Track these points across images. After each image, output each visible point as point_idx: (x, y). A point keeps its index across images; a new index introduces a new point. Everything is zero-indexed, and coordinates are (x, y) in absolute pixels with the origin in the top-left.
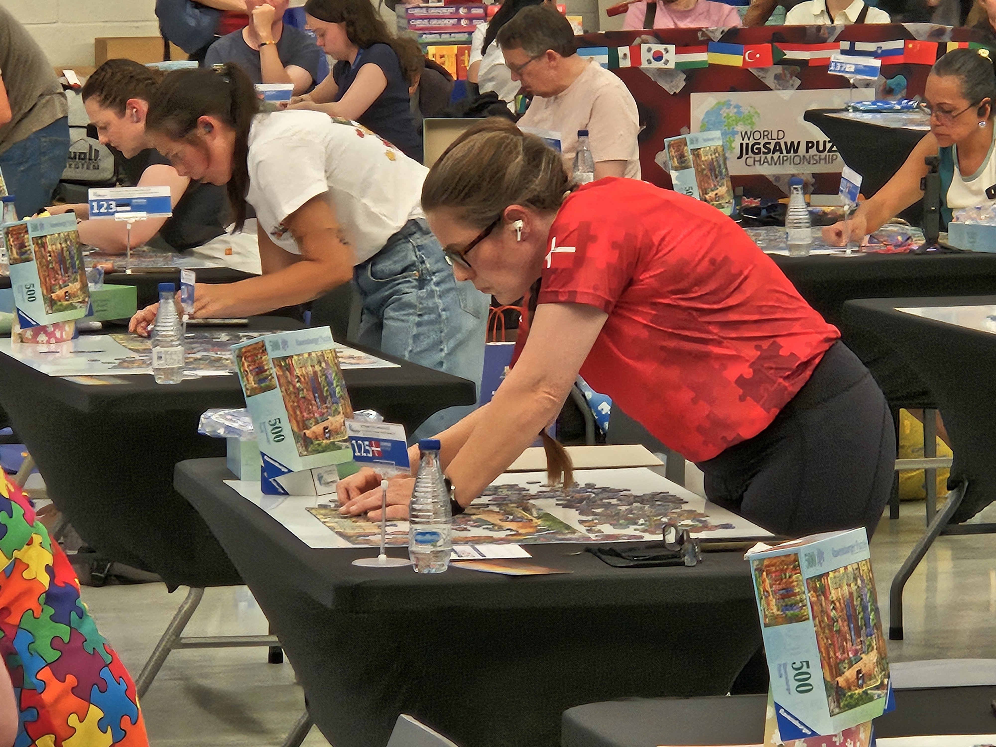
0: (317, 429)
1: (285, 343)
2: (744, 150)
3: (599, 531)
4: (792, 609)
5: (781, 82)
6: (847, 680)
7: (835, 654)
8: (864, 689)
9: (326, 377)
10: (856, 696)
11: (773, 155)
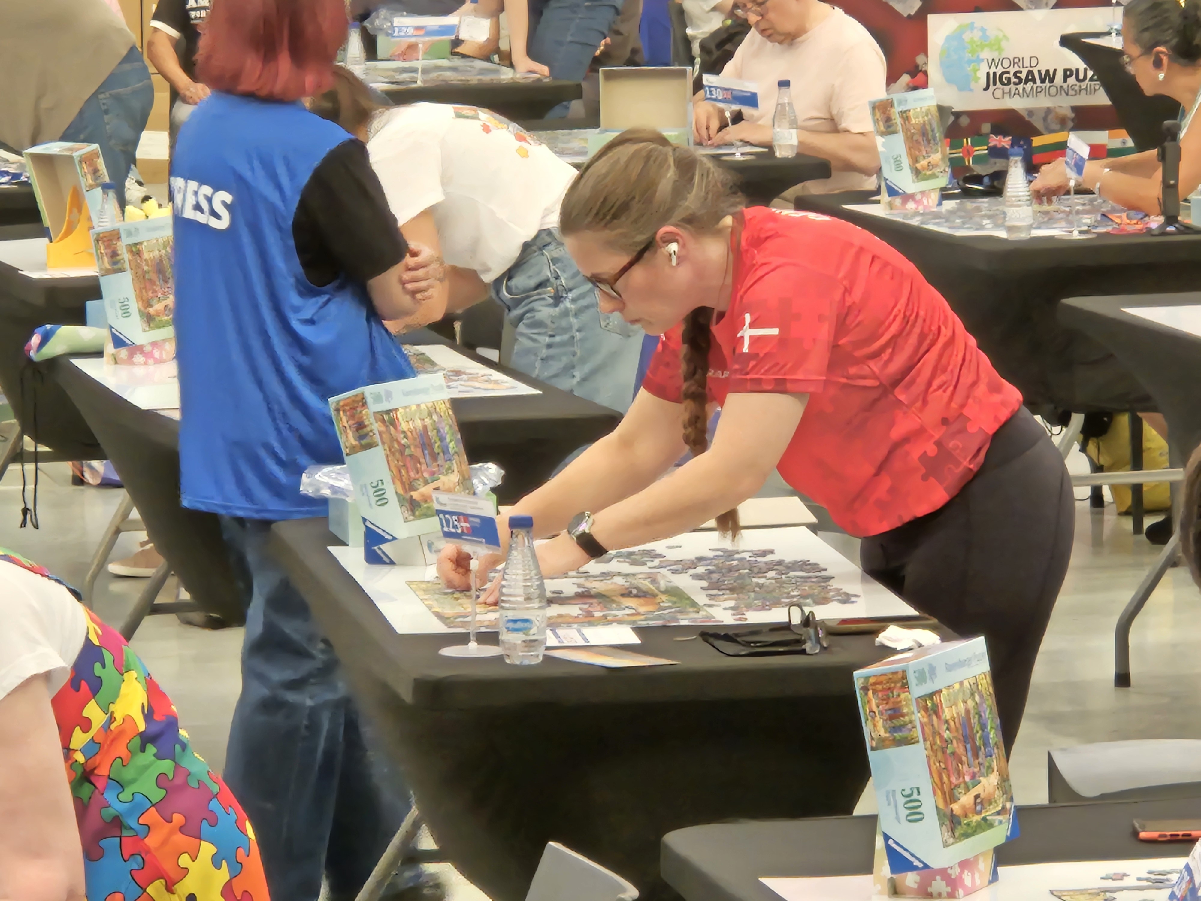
0: (426, 490)
1: (388, 394)
2: (992, 80)
4: (901, 731)
6: (963, 807)
7: (949, 779)
8: (983, 815)
9: (438, 431)
10: (974, 824)
11: (1025, 86)
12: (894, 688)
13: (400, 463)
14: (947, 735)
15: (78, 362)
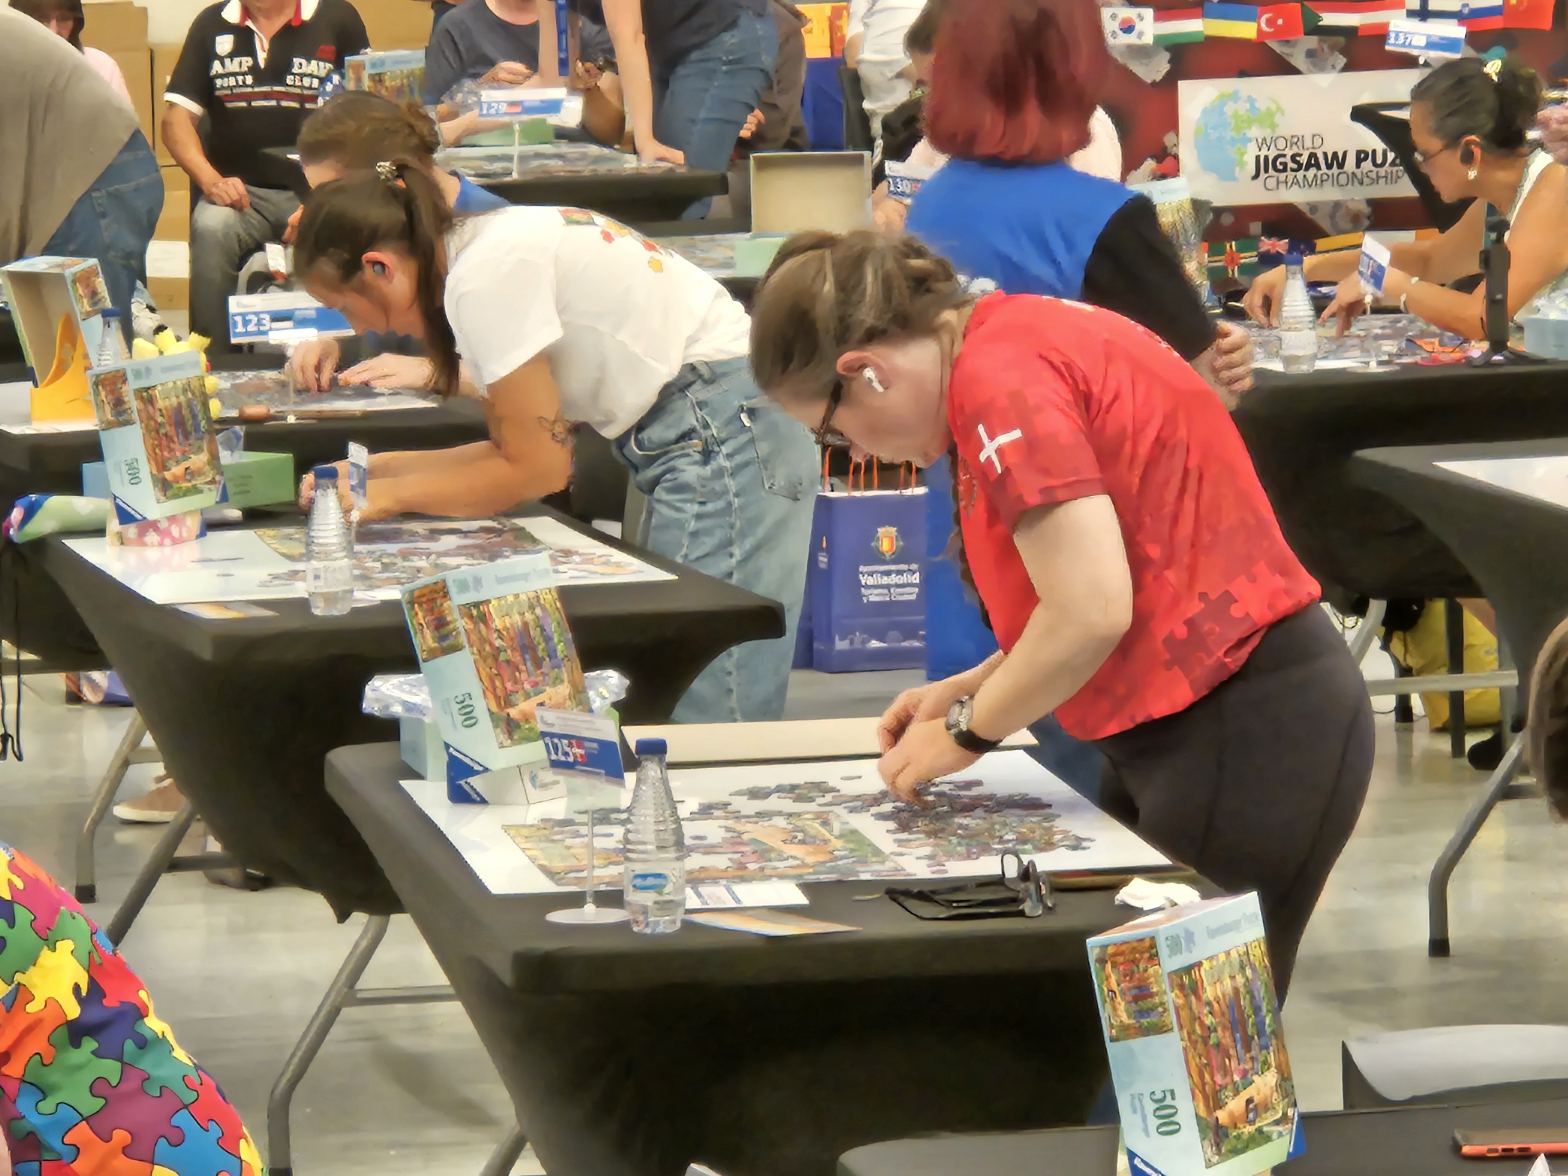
0: (528, 706)
1: (477, 581)
2: (1263, 166)
4: (1149, 1016)
5: (1316, 60)
6: (1231, 1115)
7: (1212, 1078)
8: (1258, 1125)
9: (543, 630)
10: (1245, 1137)
11: (1305, 173)
12: (1140, 960)
13: (495, 671)
14: (1209, 1020)
15: (72, 544)
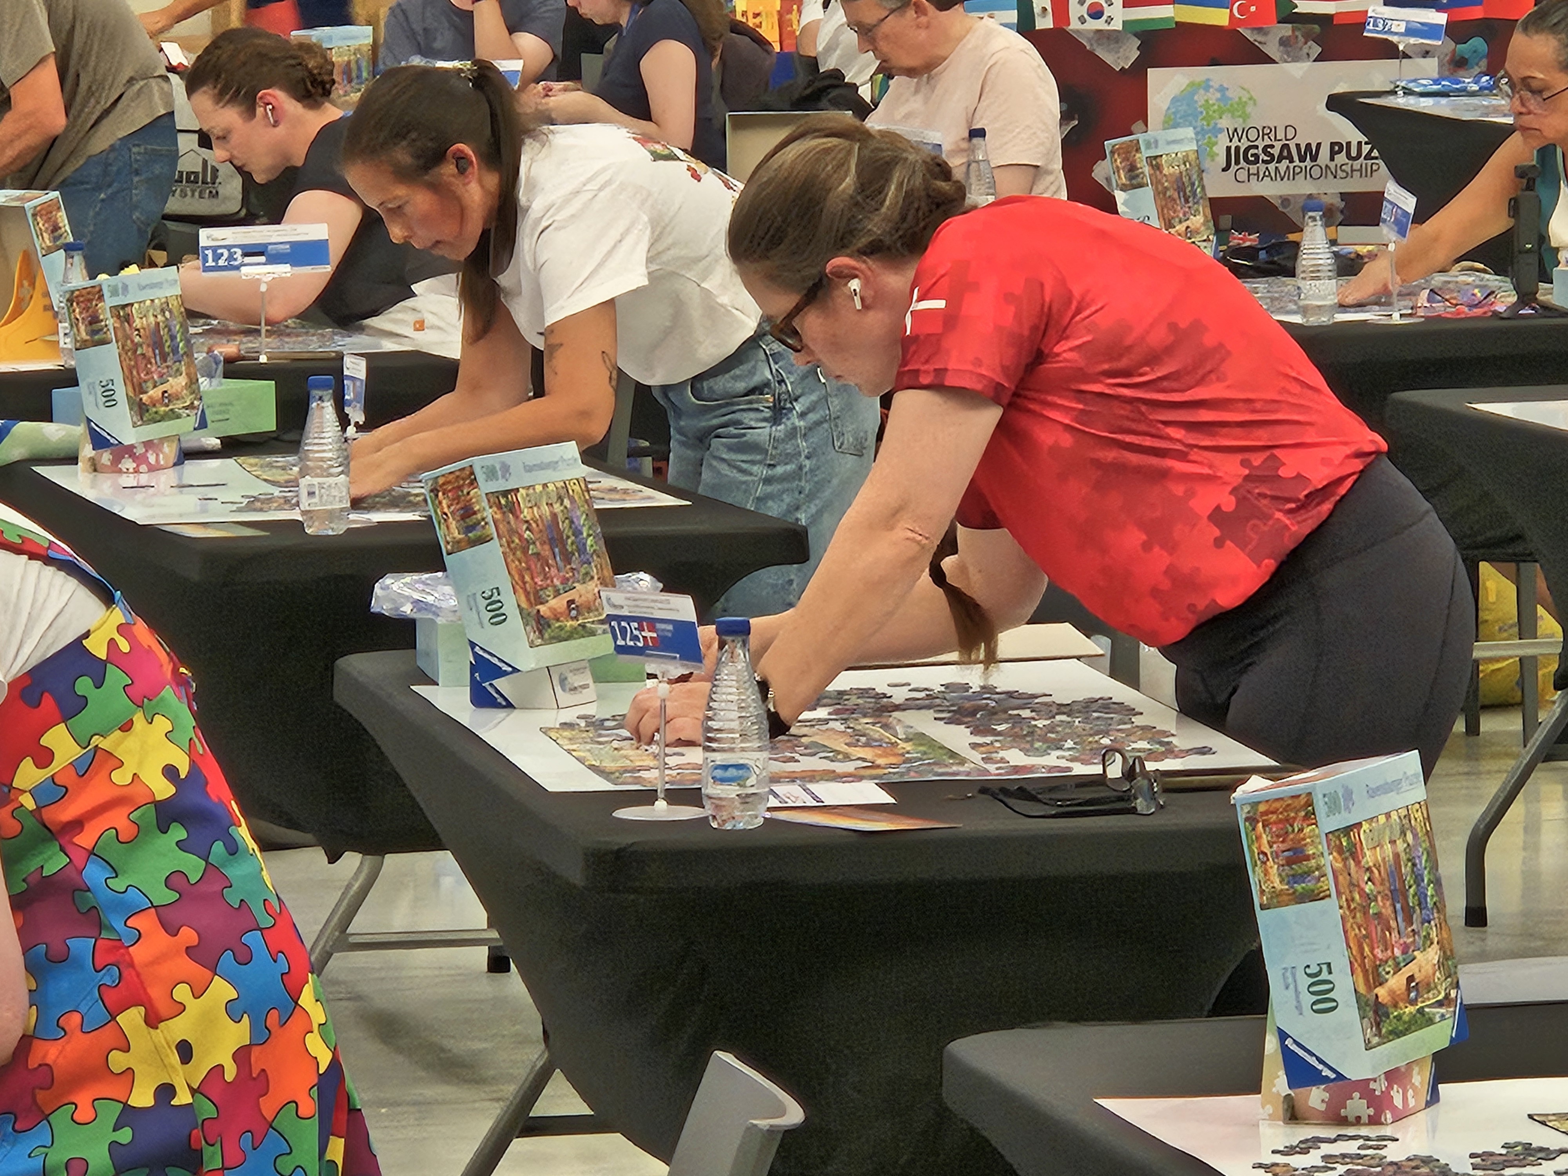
0: (558, 603)
1: (506, 468)
2: (1233, 158)
3: (1002, 760)
4: (1304, 882)
5: (1289, 49)
6: (1392, 993)
7: (1372, 951)
8: (1420, 1005)
9: (572, 522)
10: (1406, 1018)
11: (1278, 165)
14: (1369, 888)
15: (45, 471)
